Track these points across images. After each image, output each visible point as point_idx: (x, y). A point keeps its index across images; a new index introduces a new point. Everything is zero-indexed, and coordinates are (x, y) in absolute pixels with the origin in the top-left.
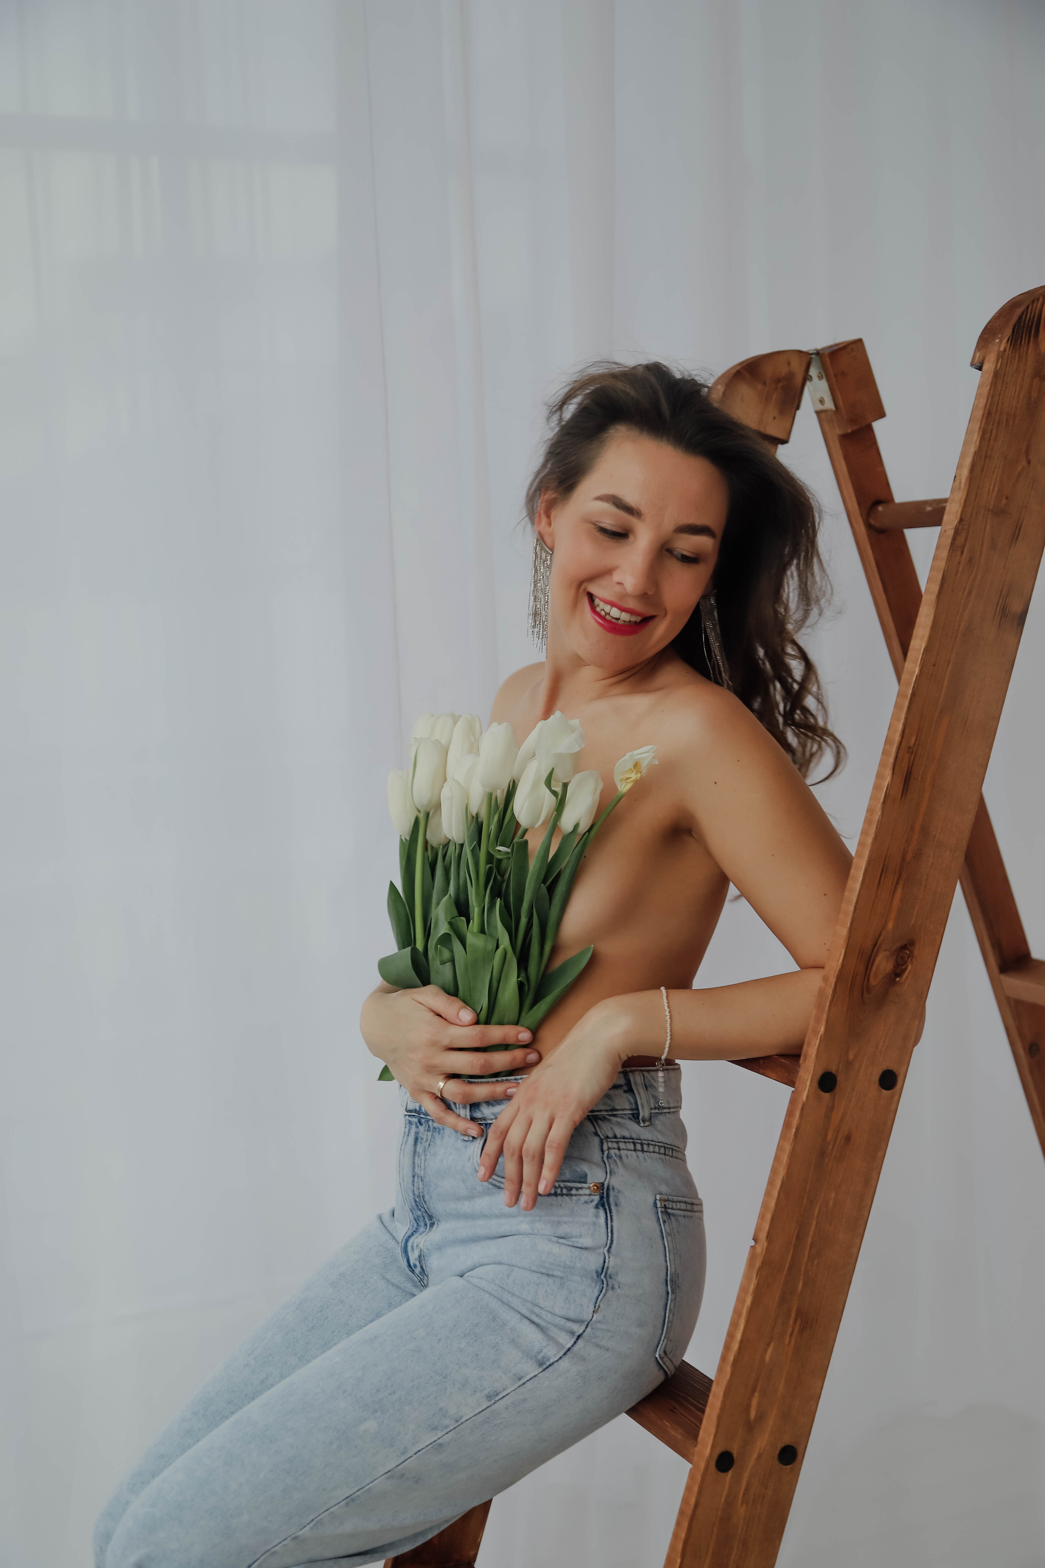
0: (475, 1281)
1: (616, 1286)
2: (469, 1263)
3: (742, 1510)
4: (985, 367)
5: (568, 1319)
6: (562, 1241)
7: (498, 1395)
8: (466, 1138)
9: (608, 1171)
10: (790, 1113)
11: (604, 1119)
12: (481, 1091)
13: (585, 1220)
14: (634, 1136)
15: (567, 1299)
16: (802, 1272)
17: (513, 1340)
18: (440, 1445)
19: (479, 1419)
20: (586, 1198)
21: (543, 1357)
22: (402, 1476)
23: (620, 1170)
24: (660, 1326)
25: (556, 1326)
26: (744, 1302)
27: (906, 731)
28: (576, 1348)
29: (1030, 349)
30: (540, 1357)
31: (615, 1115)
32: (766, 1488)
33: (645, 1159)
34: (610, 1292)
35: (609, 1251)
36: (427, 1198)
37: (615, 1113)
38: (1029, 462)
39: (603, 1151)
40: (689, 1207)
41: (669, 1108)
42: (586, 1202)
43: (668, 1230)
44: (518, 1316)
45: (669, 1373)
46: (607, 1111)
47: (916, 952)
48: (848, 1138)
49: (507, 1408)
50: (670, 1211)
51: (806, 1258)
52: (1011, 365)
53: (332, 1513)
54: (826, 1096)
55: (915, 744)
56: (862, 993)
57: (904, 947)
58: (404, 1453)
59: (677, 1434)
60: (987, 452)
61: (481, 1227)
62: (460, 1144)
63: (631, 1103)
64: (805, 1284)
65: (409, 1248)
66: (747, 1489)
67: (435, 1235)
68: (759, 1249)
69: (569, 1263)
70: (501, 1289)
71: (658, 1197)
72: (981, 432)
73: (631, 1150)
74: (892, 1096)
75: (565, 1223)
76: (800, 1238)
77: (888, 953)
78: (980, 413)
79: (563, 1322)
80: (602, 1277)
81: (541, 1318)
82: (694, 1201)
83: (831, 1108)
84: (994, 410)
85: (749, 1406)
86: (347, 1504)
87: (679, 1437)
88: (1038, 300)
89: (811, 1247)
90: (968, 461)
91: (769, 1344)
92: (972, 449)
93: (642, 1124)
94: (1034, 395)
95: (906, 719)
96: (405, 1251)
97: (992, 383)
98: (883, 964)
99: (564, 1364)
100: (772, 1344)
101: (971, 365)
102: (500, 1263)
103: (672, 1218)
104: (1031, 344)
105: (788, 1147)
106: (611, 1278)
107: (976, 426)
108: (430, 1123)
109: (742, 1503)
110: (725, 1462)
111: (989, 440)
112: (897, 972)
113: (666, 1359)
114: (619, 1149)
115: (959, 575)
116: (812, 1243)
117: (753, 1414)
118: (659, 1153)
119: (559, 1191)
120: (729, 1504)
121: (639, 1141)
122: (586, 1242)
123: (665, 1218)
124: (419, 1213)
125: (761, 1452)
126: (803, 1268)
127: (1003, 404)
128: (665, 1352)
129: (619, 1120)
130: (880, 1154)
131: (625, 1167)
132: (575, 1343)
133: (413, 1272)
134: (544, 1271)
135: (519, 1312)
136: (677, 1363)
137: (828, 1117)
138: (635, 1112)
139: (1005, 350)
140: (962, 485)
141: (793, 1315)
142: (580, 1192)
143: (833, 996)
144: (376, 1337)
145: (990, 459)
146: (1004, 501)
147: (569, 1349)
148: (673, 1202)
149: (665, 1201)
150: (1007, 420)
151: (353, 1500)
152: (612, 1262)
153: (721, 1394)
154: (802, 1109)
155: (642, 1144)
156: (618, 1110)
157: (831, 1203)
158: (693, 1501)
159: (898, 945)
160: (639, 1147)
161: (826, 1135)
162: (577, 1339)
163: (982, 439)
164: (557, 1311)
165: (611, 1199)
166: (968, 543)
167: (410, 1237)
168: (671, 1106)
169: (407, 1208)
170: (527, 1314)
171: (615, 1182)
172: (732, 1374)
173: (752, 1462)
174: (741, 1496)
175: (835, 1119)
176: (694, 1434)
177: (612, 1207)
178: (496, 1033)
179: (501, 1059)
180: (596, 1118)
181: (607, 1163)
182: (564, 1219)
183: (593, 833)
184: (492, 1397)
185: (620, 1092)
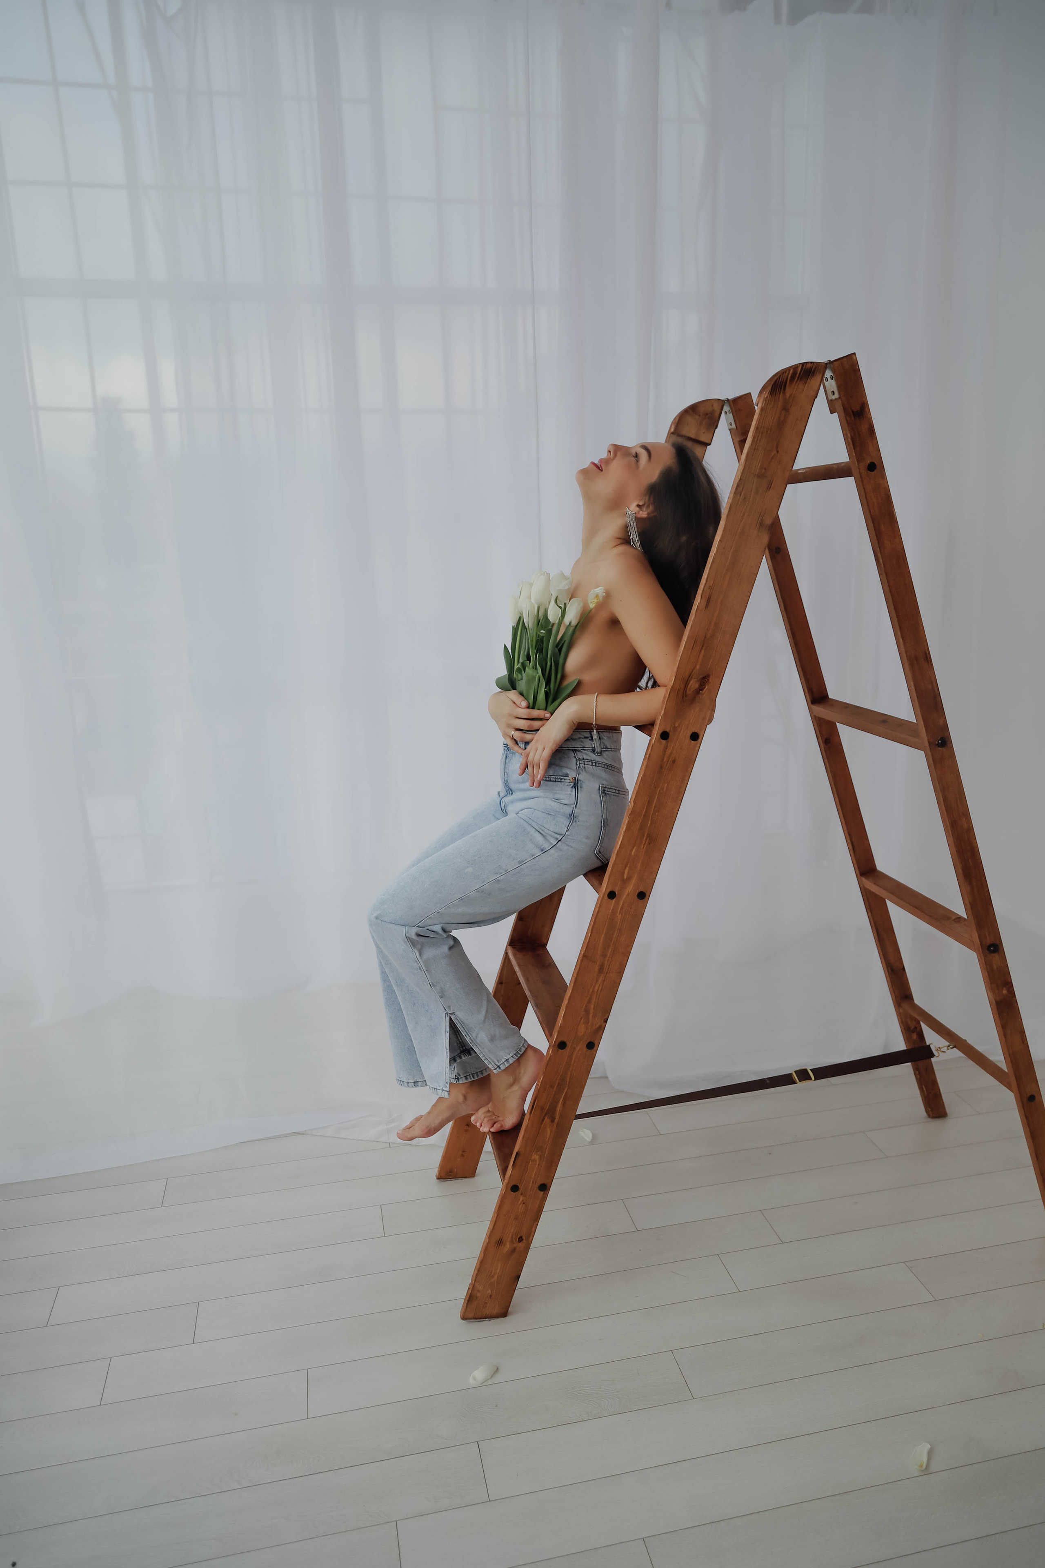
0: (523, 817)
1: (576, 821)
2: (521, 809)
3: (619, 916)
5: (556, 833)
6: (556, 800)
7: (523, 861)
9: (577, 773)
10: (649, 745)
11: (579, 751)
12: (528, 737)
13: (567, 793)
14: (592, 759)
15: (556, 825)
17: (531, 840)
19: (515, 871)
20: (568, 783)
21: (544, 848)
24: (596, 839)
25: (550, 835)
27: (709, 578)
28: (558, 845)
29: (781, 396)
30: (542, 848)
31: (585, 750)
32: (632, 908)
33: (596, 770)
34: (574, 823)
35: (575, 806)
39: (577, 765)
40: (618, 792)
41: (611, 749)
42: (568, 785)
44: (534, 830)
45: (603, 862)
46: (581, 748)
47: (710, 680)
48: (674, 761)
49: (528, 868)
50: (605, 792)
51: (652, 812)
52: (770, 405)
53: (453, 904)
54: (664, 742)
55: (713, 584)
56: (683, 697)
57: (704, 678)
58: (483, 882)
59: (596, 883)
60: (755, 447)
61: (525, 794)
63: (592, 745)
64: (651, 824)
65: (502, 801)
66: (622, 908)
67: (510, 798)
69: (558, 810)
70: (530, 819)
71: (601, 786)
73: (590, 765)
74: (696, 744)
75: (558, 793)
76: (650, 802)
77: (696, 679)
79: (553, 834)
80: (572, 817)
81: (544, 832)
82: (620, 789)
83: (666, 747)
85: (623, 873)
86: (460, 901)
87: (596, 884)
88: (786, 372)
89: (655, 807)
91: (633, 848)
93: (597, 755)
94: (782, 419)
97: (760, 413)
98: (694, 684)
99: (552, 851)
100: (635, 847)
102: (530, 808)
103: (607, 796)
104: (781, 394)
106: (575, 817)
108: (511, 750)
109: (620, 913)
110: (612, 895)
111: (757, 441)
112: (701, 688)
113: (600, 855)
114: (587, 765)
115: (738, 506)
116: (655, 805)
117: (625, 876)
118: (604, 768)
119: (557, 780)
120: (614, 912)
121: (594, 762)
122: (566, 801)
123: (603, 795)
124: (507, 787)
125: (630, 892)
126: (651, 816)
127: (765, 423)
128: (599, 851)
129: (586, 752)
130: (690, 769)
131: (587, 772)
132: (557, 843)
133: (503, 810)
134: (547, 812)
137: (665, 751)
138: (593, 749)
139: (767, 397)
141: (645, 836)
142: (566, 781)
143: (669, 698)
145: (757, 450)
146: (764, 470)
147: (555, 845)
148: (608, 788)
149: (604, 787)
150: (767, 431)
152: (577, 812)
154: (654, 746)
155: (596, 763)
156: (586, 748)
157: (665, 788)
159: (702, 676)
160: (594, 764)
161: (663, 759)
162: (559, 841)
163: (753, 440)
164: (551, 829)
165: (579, 785)
166: (743, 491)
167: (502, 798)
168: (613, 748)
169: (502, 785)
170: (539, 830)
171: (580, 777)
173: (624, 897)
174: (619, 910)
175: (668, 752)
176: (601, 883)
177: (579, 788)
178: (535, 713)
179: (536, 724)
180: (576, 750)
181: (578, 770)
182: (558, 792)
183: (579, 625)
184: (521, 862)
185: (587, 740)
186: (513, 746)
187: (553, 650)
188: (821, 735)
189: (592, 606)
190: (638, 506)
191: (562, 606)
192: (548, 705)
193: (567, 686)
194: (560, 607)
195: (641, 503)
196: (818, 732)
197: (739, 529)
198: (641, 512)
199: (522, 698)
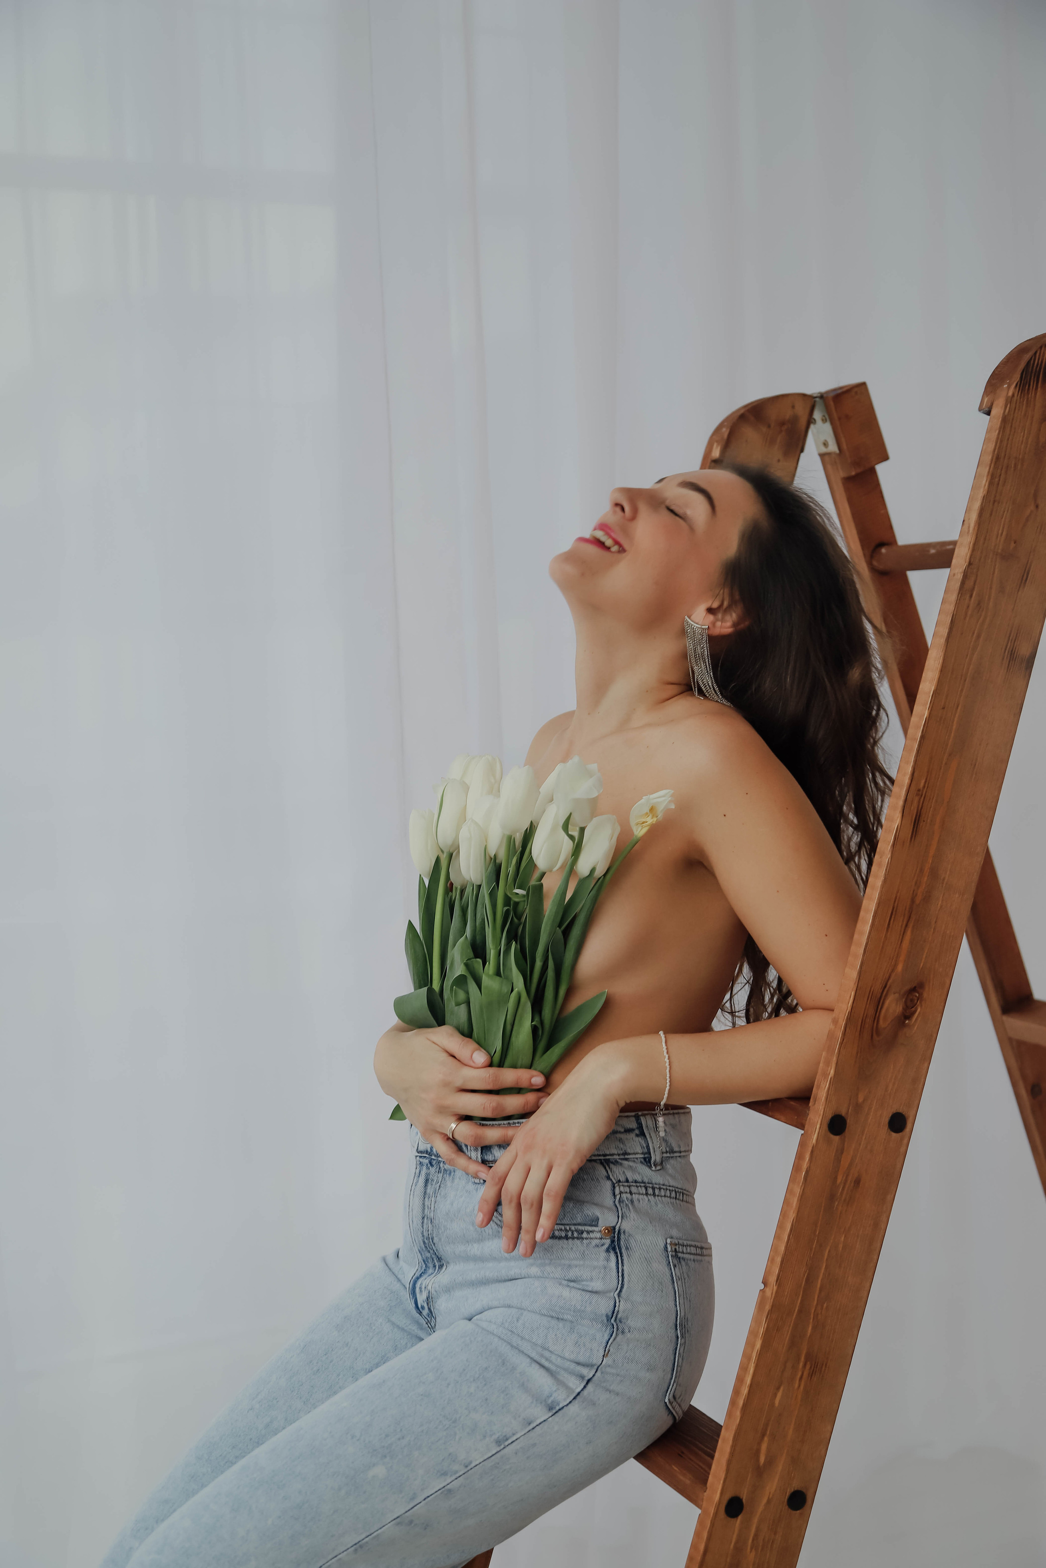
1: (627, 1331)
2: (478, 1306)
3: (751, 1557)
4: (993, 412)
5: (578, 1364)
6: (572, 1284)
7: (507, 1439)
8: (477, 1181)
9: (620, 1215)
10: (799, 1156)
11: (616, 1163)
12: (493, 1134)
13: (596, 1263)
14: (646, 1180)
15: (576, 1343)
16: (812, 1316)
17: (523, 1384)
18: (450, 1491)
19: (489, 1464)
20: (597, 1241)
21: (552, 1402)
22: (411, 1522)
23: (633, 1215)
24: (669, 1369)
25: (566, 1370)
26: (753, 1346)
28: (585, 1392)
29: (1037, 396)
30: (550, 1401)
31: (626, 1159)
32: (775, 1534)
33: (656, 1203)
34: (620, 1337)
35: (619, 1295)
36: (436, 1240)
37: (626, 1157)
38: (1037, 507)
39: (615, 1195)
40: (699, 1251)
42: (597, 1246)
43: (678, 1274)
44: (528, 1360)
45: (677, 1418)
46: (619, 1155)
47: (925, 995)
48: (857, 1182)
49: (516, 1453)
50: (680, 1255)
51: (817, 1302)
52: (1019, 410)
53: (340, 1559)
54: (837, 1139)
55: (924, 787)
56: (872, 1035)
57: (914, 990)
58: (412, 1499)
59: (686, 1479)
60: (995, 497)
61: (490, 1270)
62: (471, 1187)
63: (642, 1147)
64: (815, 1328)
65: (417, 1290)
66: (756, 1536)
67: (443, 1278)
68: (768, 1292)
69: (578, 1307)
70: (510, 1333)
71: (669, 1241)
72: (989, 477)
73: (642, 1194)
74: (902, 1139)
75: (576, 1266)
76: (810, 1281)
77: (897, 993)
78: (988, 458)
79: (573, 1366)
80: (613, 1321)
81: (550, 1362)
82: (703, 1245)
83: (841, 1151)
84: (1003, 455)
85: (758, 1451)
86: (356, 1550)
87: (688, 1482)
89: (822, 1291)
90: (977, 505)
91: (778, 1389)
92: (981, 493)
93: (654, 1168)
95: (916, 761)
96: (413, 1293)
97: (1000, 428)
98: (893, 1006)
99: (574, 1408)
100: (782, 1389)
101: (980, 410)
102: (509, 1306)
103: (683, 1263)
104: (1039, 389)
105: (798, 1190)
106: (620, 1322)
107: (985, 471)
108: (442, 1165)
109: (752, 1548)
110: (734, 1507)
111: (998, 484)
112: (907, 1015)
113: (674, 1404)
114: (631, 1193)
115: (967, 619)
116: (823, 1286)
117: (762, 1459)
118: (670, 1197)
119: (570, 1234)
120: (739, 1549)
121: (651, 1185)
122: (597, 1285)
123: (676, 1262)
124: (428, 1255)
125: (771, 1496)
126: (812, 1313)
127: (1011, 449)
128: (674, 1397)
129: (631, 1164)
130: (889, 1197)
131: (636, 1210)
132: (585, 1387)
133: (420, 1313)
134: (554, 1314)
135: (529, 1356)
136: (685, 1408)
137: (838, 1159)
138: (646, 1156)
139: (1013, 395)
140: (971, 529)
141: (803, 1359)
142: (592, 1235)
143: (843, 1039)
144: (384, 1381)
145: (999, 503)
146: (1013, 545)
147: (579, 1394)
148: (683, 1246)
149: (675, 1244)
150: (1015, 465)
151: (361, 1547)
152: (622, 1306)
153: (731, 1438)
154: (812, 1152)
155: (653, 1189)
156: (630, 1154)
157: (841, 1246)
158: (702, 1547)
159: (908, 987)
160: (650, 1191)
161: (836, 1178)
162: (587, 1383)
163: (991, 483)
164: (567, 1355)
165: (622, 1243)
166: (976, 587)
167: (418, 1278)
168: (682, 1149)
169: (416, 1249)
170: (537, 1358)
171: (626, 1225)
172: (741, 1418)
173: (761, 1508)
174: (750, 1541)
175: (845, 1162)
176: (703, 1479)
177: (623, 1250)
178: (509, 1076)
179: (513, 1103)
180: (608, 1162)
181: (618, 1207)
182: (575, 1262)
183: (608, 877)
184: (502, 1442)
185: (632, 1135)
186: (453, 1156)
187: (552, 934)
188: (1024, 1077)
189: (640, 832)
190: (710, 611)
191: (576, 834)
192: (537, 1058)
193: (579, 1010)
194: (572, 837)
195: (715, 605)
196: (1017, 1074)
197: (971, 667)
198: (719, 624)
199: (471, 1045)
